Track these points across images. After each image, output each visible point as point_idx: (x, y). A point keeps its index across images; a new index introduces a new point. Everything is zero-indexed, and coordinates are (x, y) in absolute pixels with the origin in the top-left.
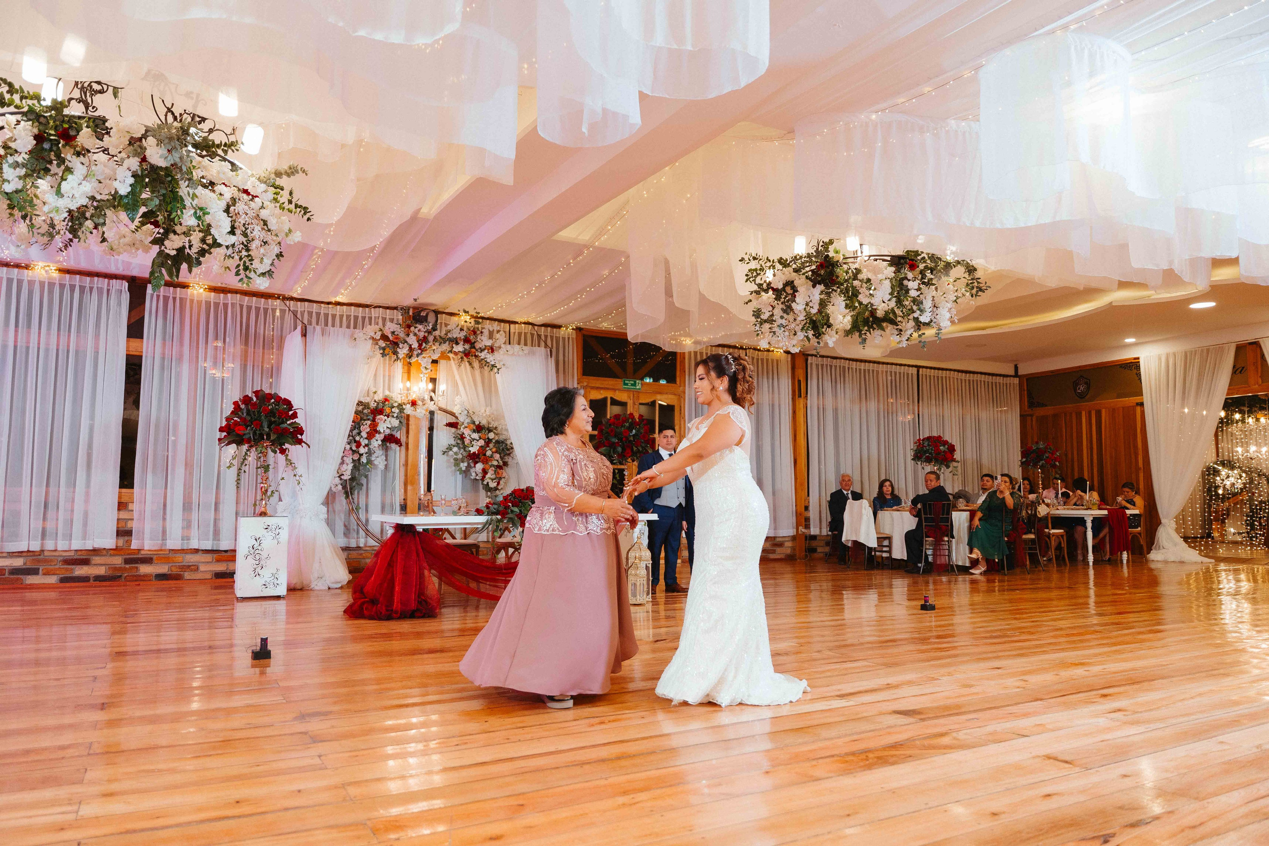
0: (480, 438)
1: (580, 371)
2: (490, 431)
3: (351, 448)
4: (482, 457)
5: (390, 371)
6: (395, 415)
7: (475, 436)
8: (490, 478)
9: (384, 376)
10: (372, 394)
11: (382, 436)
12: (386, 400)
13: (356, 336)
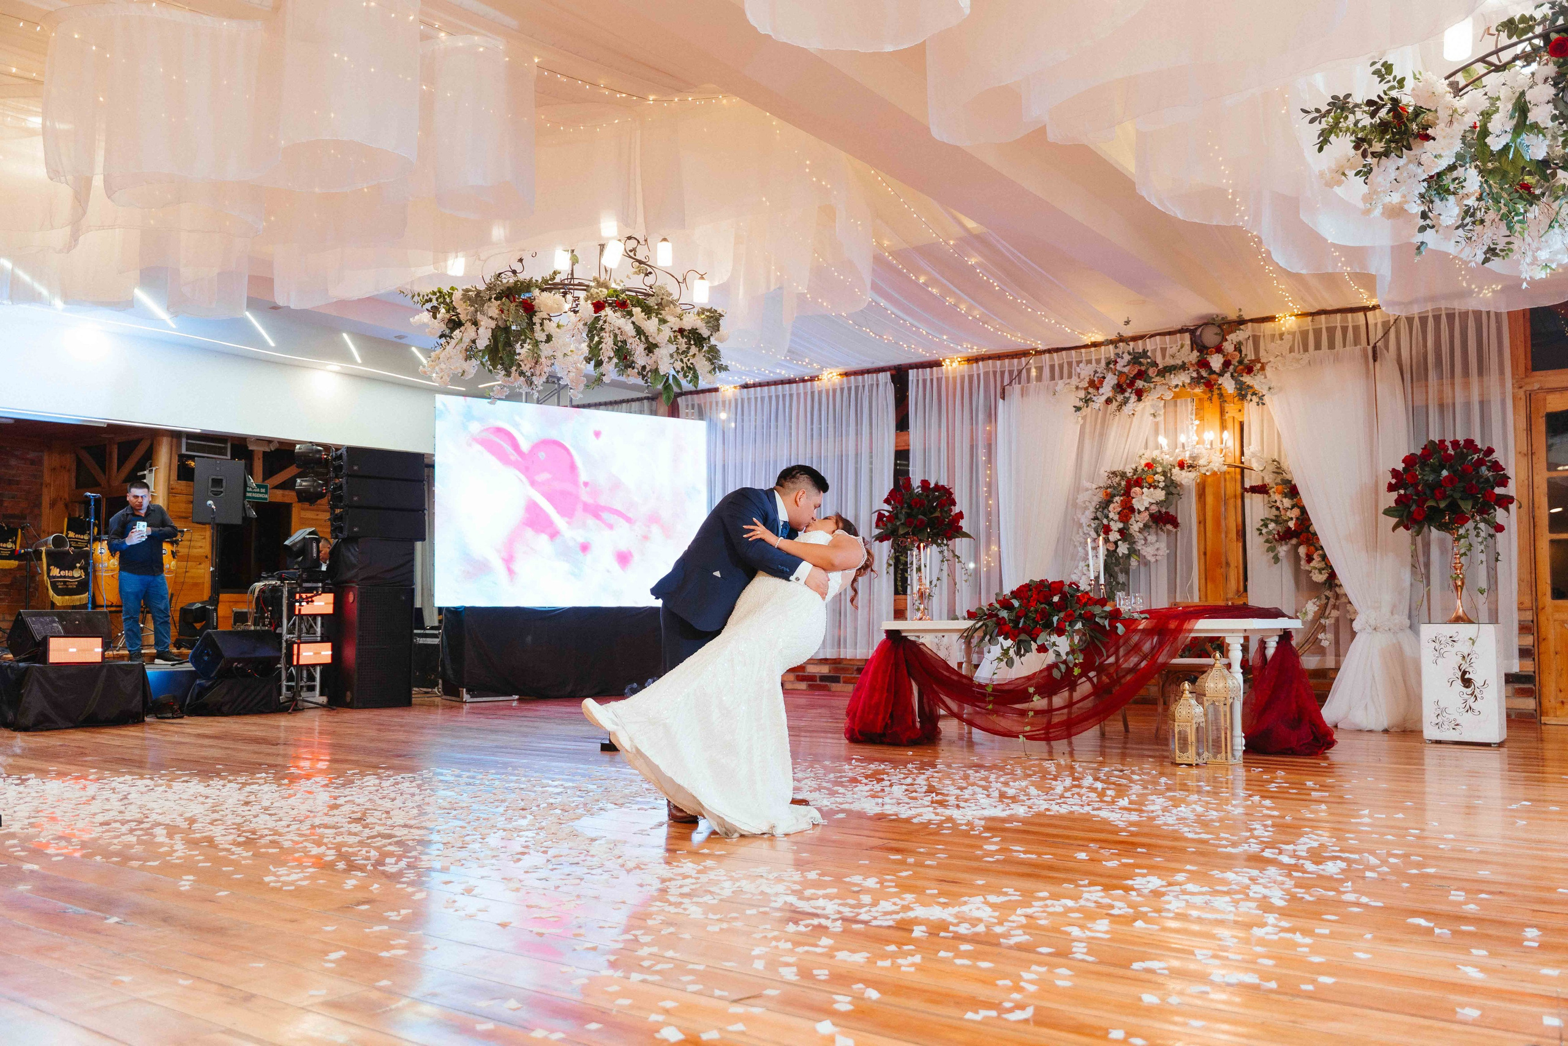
0: (1294, 506)
3: (1100, 536)
4: (1302, 535)
6: (1162, 485)
7: (1286, 503)
11: (1145, 516)
12: (1148, 465)
13: (1057, 388)
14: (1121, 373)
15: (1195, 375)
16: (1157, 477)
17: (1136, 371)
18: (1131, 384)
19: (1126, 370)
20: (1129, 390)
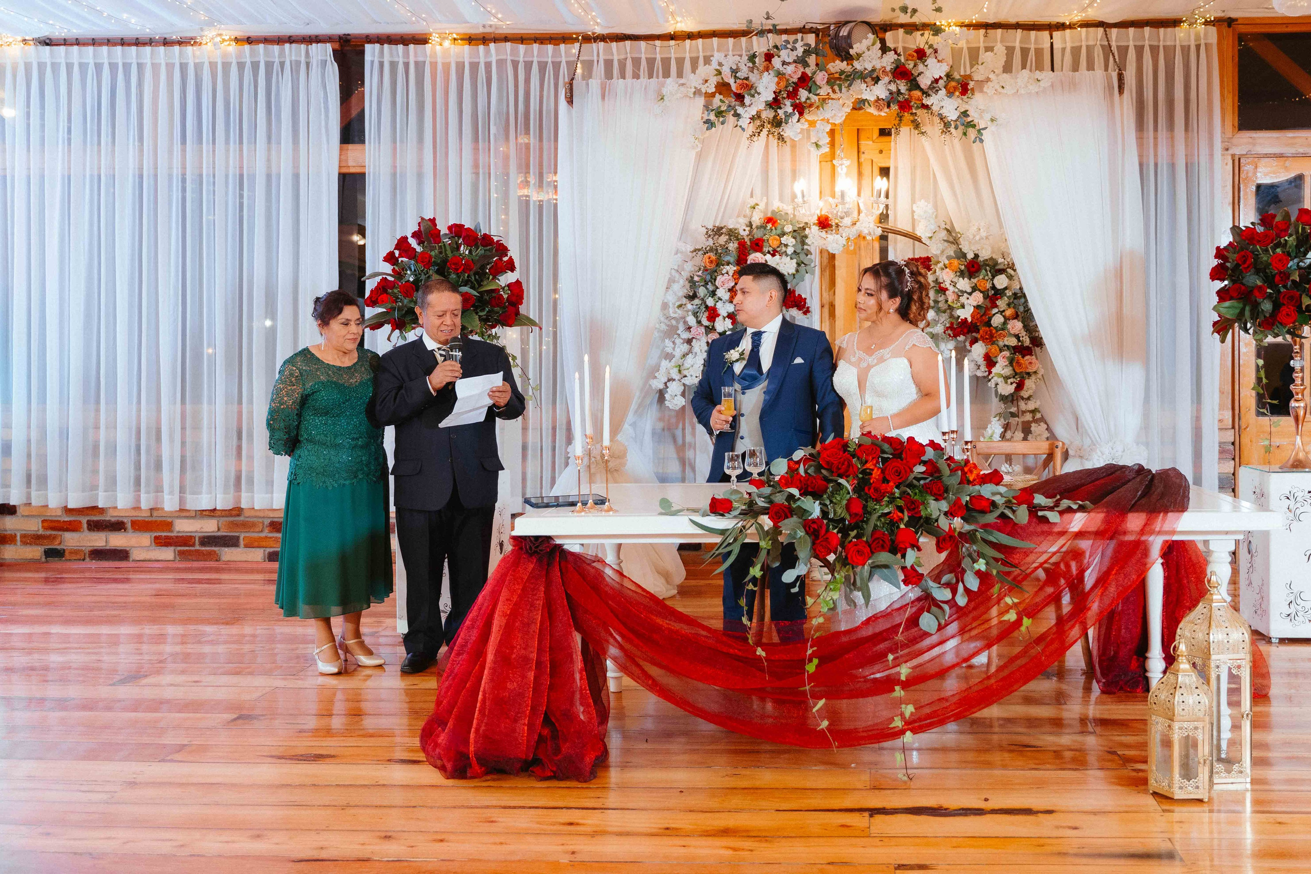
0: (974, 289)
1: (1232, 118)
2: (997, 271)
3: (699, 322)
4: (983, 329)
5: (794, 160)
6: (790, 250)
7: (964, 284)
8: (1001, 376)
9: (781, 172)
10: (748, 212)
12: (770, 220)
13: (665, 91)
14: (779, 75)
15: (893, 87)
16: (784, 240)
17: (799, 75)
18: (793, 95)
19: (790, 69)
20: (788, 103)
